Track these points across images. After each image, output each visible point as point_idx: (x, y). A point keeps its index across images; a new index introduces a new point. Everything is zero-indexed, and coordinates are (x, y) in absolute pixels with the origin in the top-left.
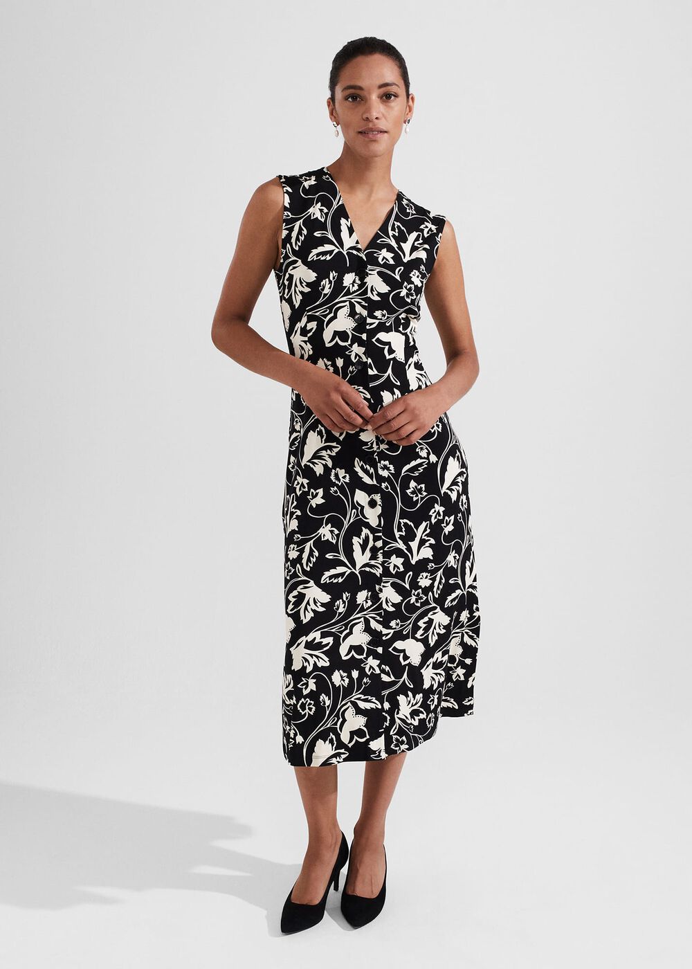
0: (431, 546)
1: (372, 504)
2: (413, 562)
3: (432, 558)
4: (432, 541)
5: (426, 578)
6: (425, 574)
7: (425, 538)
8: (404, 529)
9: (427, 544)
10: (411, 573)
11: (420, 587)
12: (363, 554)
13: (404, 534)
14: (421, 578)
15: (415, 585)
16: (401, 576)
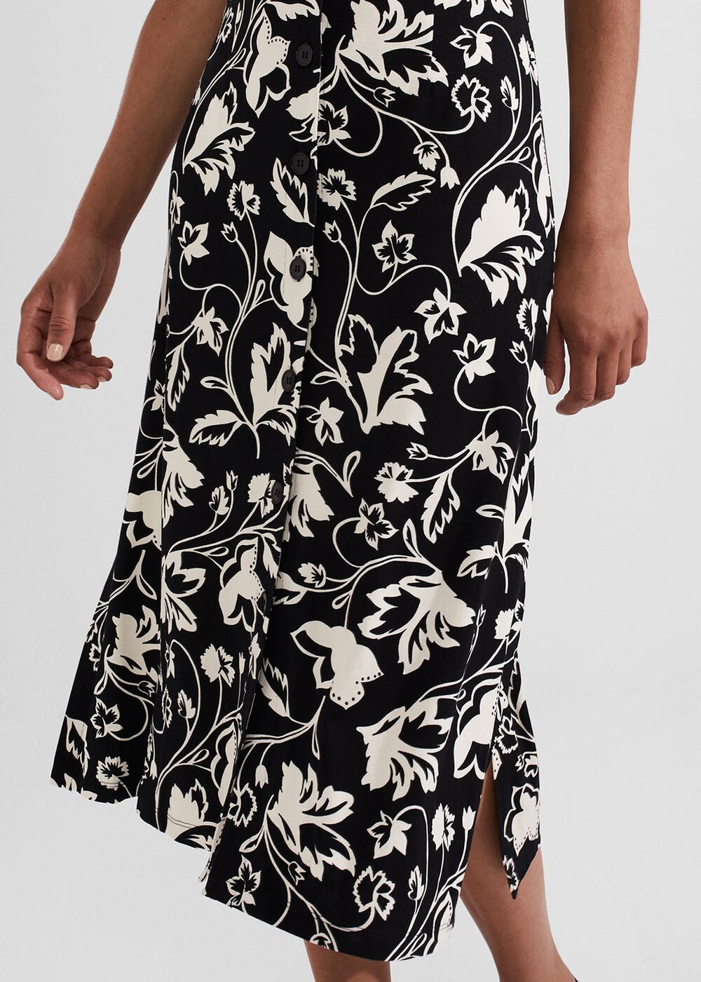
0: (418, 396)
1: (298, 270)
2: (366, 428)
3: (420, 431)
4: (424, 386)
5: (401, 477)
6: (397, 469)
7: (404, 372)
8: (352, 339)
9: (408, 390)
10: (357, 454)
11: (381, 498)
12: (269, 388)
13: (351, 350)
14: (385, 476)
15: (367, 487)
16: (335, 454)
